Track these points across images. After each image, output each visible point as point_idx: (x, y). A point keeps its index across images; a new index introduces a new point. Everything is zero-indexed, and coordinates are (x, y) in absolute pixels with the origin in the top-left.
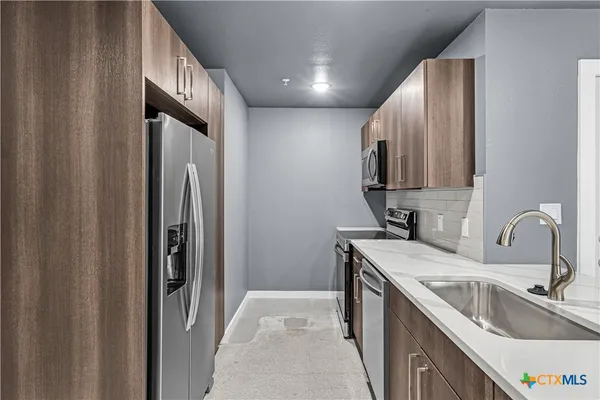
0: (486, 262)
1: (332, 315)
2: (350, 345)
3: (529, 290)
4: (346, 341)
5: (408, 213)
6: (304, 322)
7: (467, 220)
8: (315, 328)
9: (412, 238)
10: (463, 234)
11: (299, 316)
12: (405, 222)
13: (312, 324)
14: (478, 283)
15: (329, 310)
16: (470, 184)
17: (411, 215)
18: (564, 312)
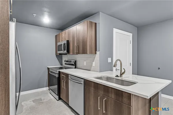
0: (100, 72)
1: (49, 95)
2: (60, 102)
3: (115, 76)
4: (58, 101)
5: (74, 61)
6: (41, 100)
7: (94, 62)
8: (45, 100)
9: (75, 68)
10: (93, 66)
11: (37, 98)
12: (74, 63)
13: (44, 99)
14: (104, 77)
15: (47, 93)
16: (96, 53)
17: (75, 61)
18: (125, 79)
